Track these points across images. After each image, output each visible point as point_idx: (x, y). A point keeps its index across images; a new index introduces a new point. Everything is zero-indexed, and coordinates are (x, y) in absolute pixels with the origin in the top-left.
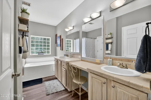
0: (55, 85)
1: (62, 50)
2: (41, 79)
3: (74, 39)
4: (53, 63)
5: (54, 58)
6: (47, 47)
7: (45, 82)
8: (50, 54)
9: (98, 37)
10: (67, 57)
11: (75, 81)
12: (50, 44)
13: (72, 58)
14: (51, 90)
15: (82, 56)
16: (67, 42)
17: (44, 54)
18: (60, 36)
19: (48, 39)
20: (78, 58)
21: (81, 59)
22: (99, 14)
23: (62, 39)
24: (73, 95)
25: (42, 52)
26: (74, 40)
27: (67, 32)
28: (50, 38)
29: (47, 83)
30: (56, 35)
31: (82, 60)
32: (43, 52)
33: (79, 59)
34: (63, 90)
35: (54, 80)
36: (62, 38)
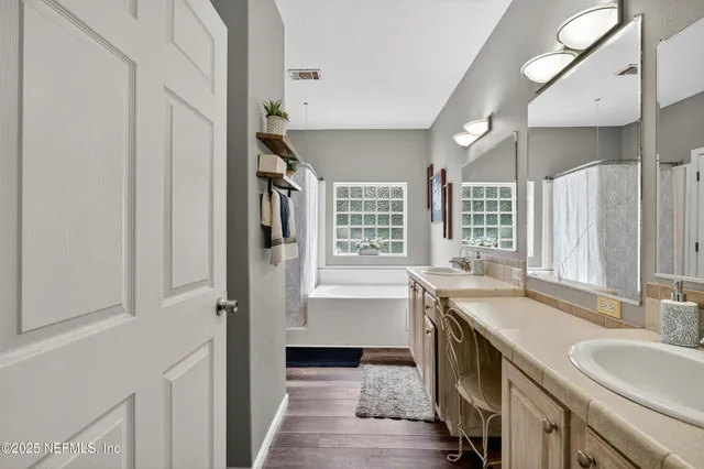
0: (401, 388)
1: (450, 237)
2: (360, 351)
3: (546, 178)
4: (404, 293)
5: (408, 272)
6: (393, 223)
7: (367, 366)
8: (405, 254)
9: (695, 153)
10: (464, 272)
11: (462, 390)
12: (405, 213)
13: (485, 277)
14: (376, 403)
15: (525, 270)
16: (488, 196)
17: (382, 254)
18: (444, 172)
19: (398, 192)
20: (511, 280)
21: (522, 288)
22: (615, 13)
23: (450, 185)
24: (459, 456)
25: (373, 246)
26: (546, 184)
27: (466, 149)
28: (404, 186)
29: (372, 372)
30: (430, 169)
31: (527, 294)
32: (378, 246)
33: (511, 287)
34: (426, 421)
35: (404, 368)
36: (448, 180)
